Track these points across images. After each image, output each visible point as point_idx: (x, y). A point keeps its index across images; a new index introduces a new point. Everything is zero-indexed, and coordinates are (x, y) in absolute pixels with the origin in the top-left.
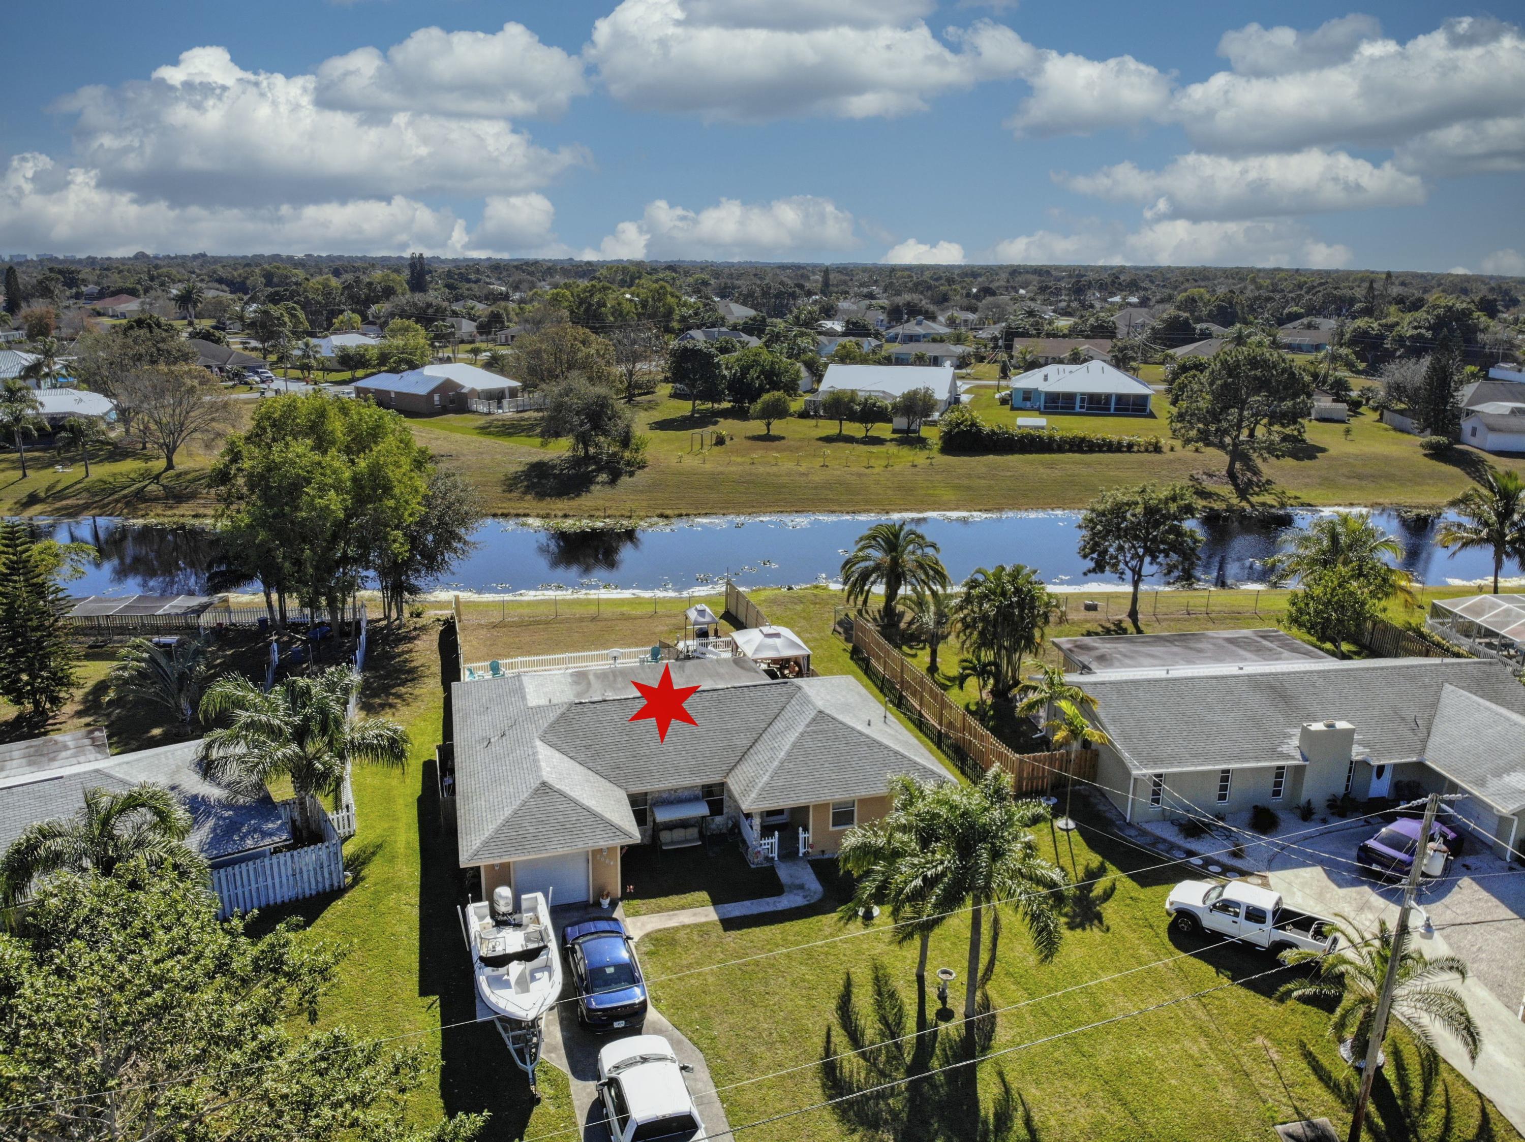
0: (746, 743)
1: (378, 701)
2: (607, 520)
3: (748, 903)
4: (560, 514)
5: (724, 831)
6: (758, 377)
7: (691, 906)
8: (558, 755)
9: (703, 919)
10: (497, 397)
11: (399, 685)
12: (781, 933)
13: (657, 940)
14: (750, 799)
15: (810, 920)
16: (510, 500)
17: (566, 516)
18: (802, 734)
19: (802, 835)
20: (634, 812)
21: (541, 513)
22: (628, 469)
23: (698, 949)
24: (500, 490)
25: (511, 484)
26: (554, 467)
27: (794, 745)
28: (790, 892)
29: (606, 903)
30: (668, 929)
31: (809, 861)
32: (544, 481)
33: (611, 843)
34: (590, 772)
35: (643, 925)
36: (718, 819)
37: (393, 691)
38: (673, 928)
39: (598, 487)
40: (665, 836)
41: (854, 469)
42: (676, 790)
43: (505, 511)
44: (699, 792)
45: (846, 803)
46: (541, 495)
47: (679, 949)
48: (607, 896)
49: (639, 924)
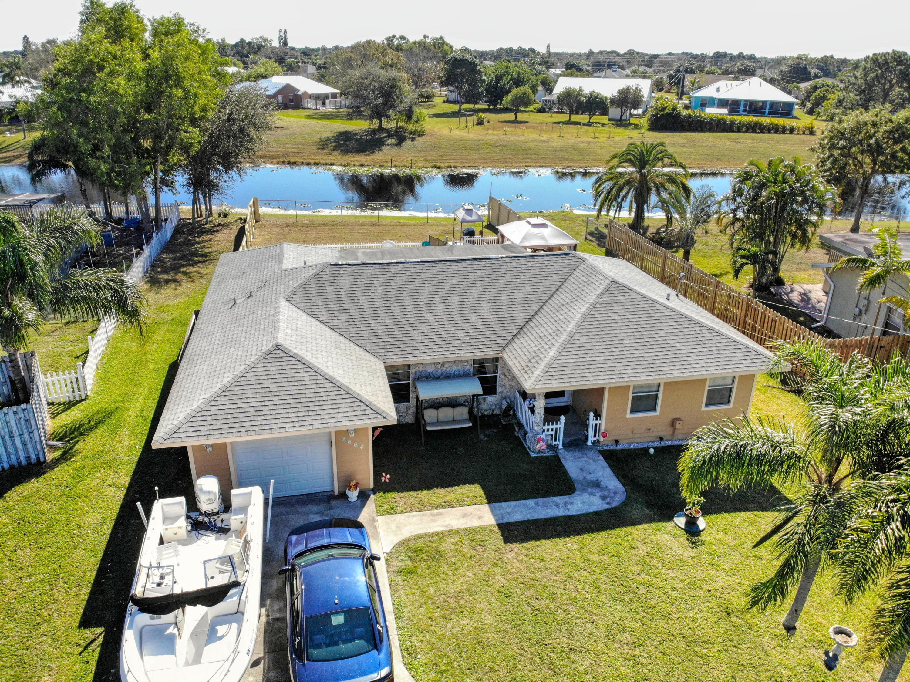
0: (525, 315)
1: (165, 276)
2: (393, 169)
3: (531, 503)
4: (358, 164)
5: (497, 412)
6: (508, 83)
7: (460, 503)
8: (305, 317)
9: (475, 523)
10: (322, 98)
11: (190, 265)
12: (580, 549)
13: (415, 551)
14: (534, 377)
15: (617, 531)
16: (321, 154)
17: (362, 165)
18: (593, 305)
19: (592, 421)
20: (391, 386)
21: (343, 163)
22: (411, 136)
23: (470, 568)
24: (315, 148)
25: (323, 144)
26: (356, 134)
27: (585, 317)
28: (584, 490)
29: (353, 495)
30: (430, 535)
31: (603, 453)
32: (348, 143)
33: (358, 424)
34: (342, 339)
35: (399, 527)
36: (491, 399)
37: (184, 269)
38: (437, 534)
39: (388, 147)
40: (430, 415)
41: (584, 139)
42: (443, 364)
43: (317, 161)
44: (469, 368)
45: (649, 386)
46: (346, 152)
47: (444, 567)
48: (356, 486)
49: (393, 526)
